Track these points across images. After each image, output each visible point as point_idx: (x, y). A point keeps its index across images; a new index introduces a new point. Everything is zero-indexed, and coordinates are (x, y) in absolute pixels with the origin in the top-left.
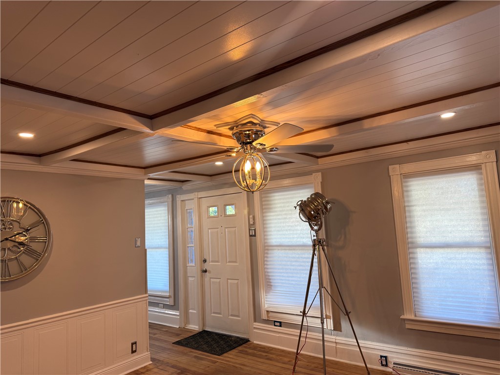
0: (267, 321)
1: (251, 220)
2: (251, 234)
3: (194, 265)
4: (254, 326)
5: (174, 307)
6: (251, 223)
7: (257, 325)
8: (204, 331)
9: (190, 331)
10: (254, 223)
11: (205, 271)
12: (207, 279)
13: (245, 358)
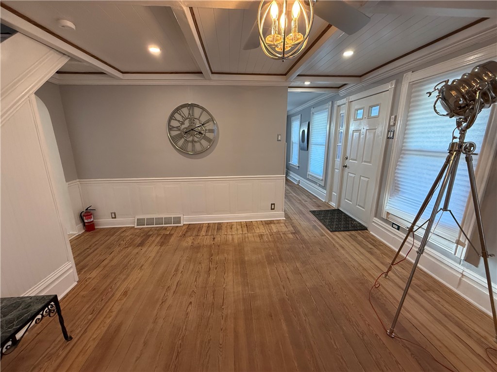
0: (386, 221)
1: (392, 120)
2: (389, 136)
3: (339, 160)
4: (374, 220)
5: (324, 187)
6: (392, 124)
7: (376, 220)
8: (338, 210)
9: (329, 206)
10: (394, 124)
11: (346, 166)
12: (346, 173)
13: (350, 242)
